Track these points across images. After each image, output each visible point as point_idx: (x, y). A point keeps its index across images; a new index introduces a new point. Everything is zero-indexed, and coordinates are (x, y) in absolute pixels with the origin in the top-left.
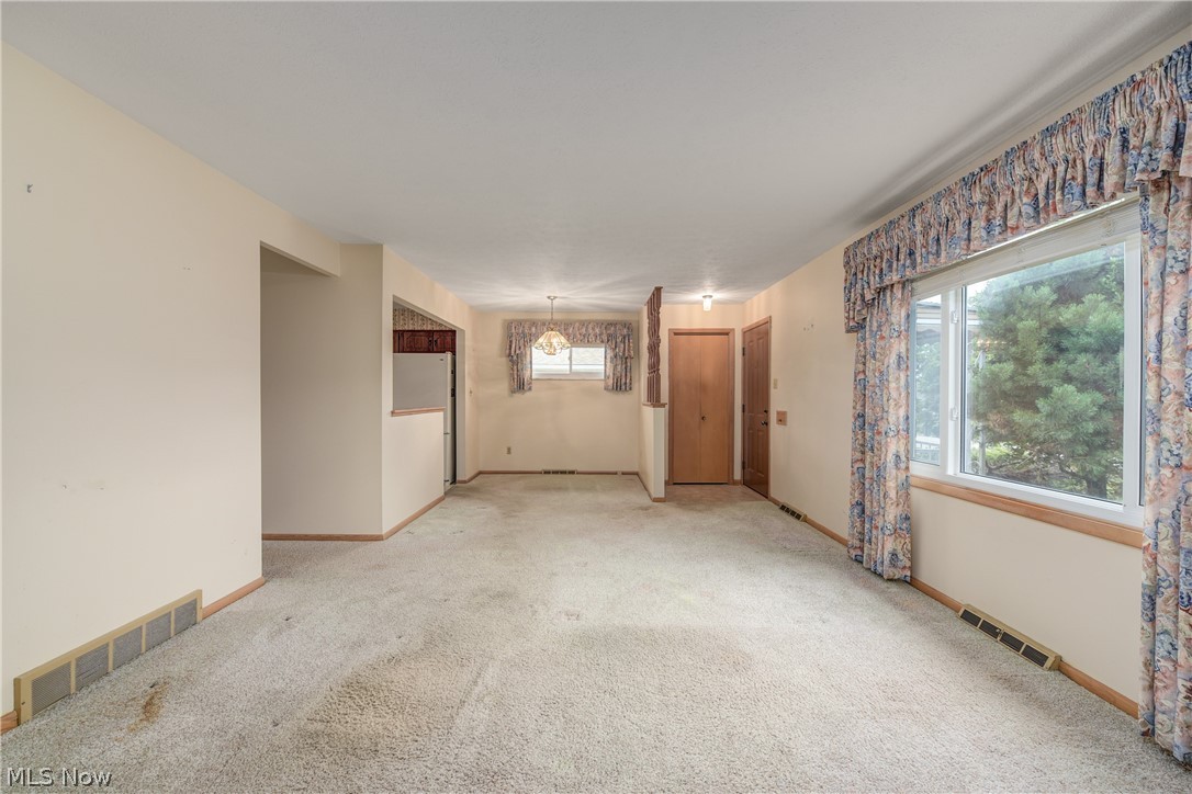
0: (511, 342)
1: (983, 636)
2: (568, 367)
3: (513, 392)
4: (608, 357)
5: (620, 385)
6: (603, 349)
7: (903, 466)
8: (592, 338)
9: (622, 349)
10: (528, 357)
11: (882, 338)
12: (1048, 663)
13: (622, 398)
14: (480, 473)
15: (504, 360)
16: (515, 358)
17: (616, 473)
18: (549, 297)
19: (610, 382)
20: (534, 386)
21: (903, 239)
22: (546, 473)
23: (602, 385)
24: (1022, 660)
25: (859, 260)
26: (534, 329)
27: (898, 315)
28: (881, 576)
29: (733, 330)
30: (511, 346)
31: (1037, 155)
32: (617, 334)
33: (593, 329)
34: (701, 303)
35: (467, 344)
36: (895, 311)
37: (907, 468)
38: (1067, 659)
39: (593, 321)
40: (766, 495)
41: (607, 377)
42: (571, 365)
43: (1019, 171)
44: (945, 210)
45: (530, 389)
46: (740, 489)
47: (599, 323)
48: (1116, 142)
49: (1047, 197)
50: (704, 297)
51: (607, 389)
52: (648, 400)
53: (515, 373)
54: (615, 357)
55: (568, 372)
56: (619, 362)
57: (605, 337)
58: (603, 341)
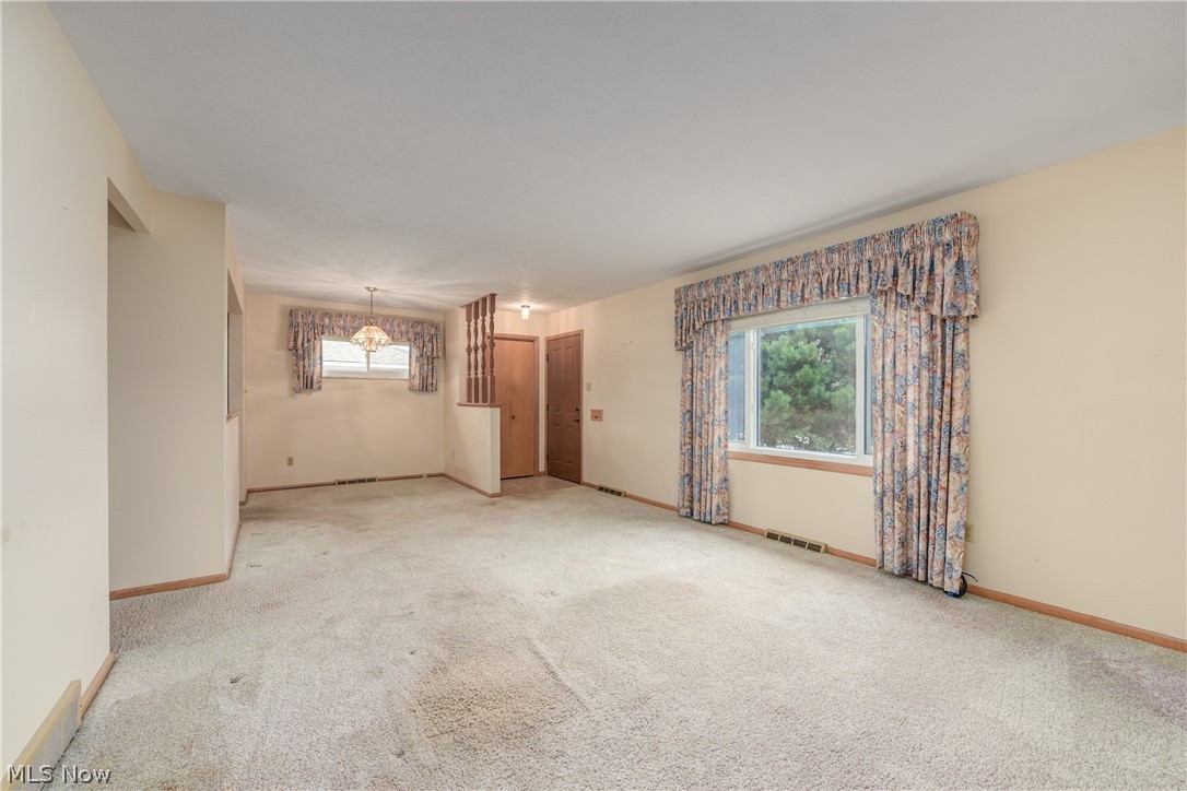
0: (297, 333)
1: (783, 545)
2: (365, 365)
3: (296, 391)
4: (413, 356)
5: (426, 386)
6: (407, 348)
7: (722, 445)
8: (398, 335)
9: (430, 349)
10: (318, 350)
11: (707, 356)
12: (822, 550)
13: (427, 399)
15: (287, 356)
16: (301, 352)
17: (421, 477)
18: (368, 288)
19: (417, 382)
20: (324, 386)
21: (729, 291)
22: (341, 483)
23: (406, 385)
24: (809, 551)
25: (689, 299)
26: (327, 320)
27: (720, 342)
28: (710, 523)
29: (538, 338)
30: (296, 338)
31: (824, 261)
32: (426, 334)
33: (399, 326)
34: (520, 312)
36: (718, 339)
37: (726, 446)
38: (829, 545)
39: (399, 317)
40: (578, 482)
41: (412, 377)
42: (368, 363)
43: (812, 267)
44: (762, 279)
45: (320, 388)
46: (543, 481)
47: (405, 320)
48: (866, 265)
49: (827, 285)
50: (523, 306)
51: (411, 389)
52: (469, 401)
53: (301, 369)
54: (421, 356)
55: (365, 370)
56: (425, 362)
57: (411, 335)
58: (409, 340)
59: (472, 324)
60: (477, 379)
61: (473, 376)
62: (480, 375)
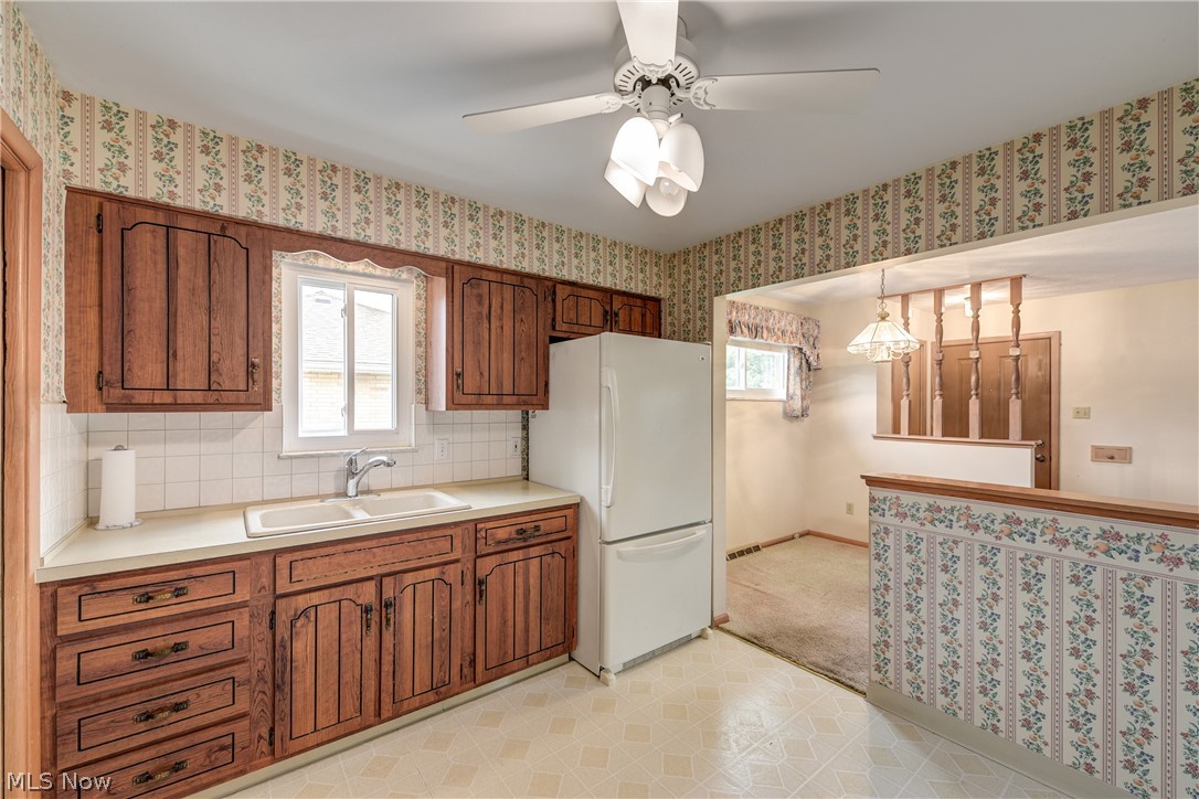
4: (792, 367)
5: (803, 410)
19: (797, 404)
41: (791, 397)
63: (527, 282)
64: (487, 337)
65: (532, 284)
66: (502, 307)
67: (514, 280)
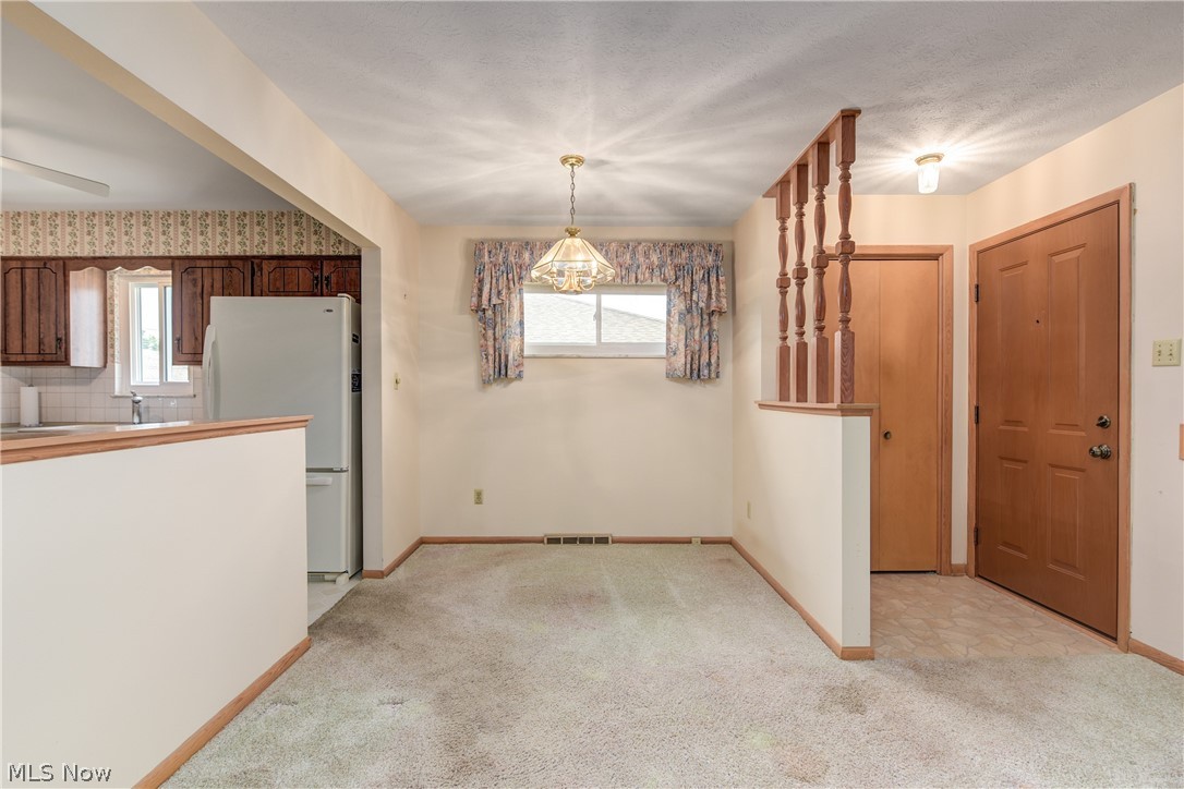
0: (481, 281)
2: (594, 333)
3: (486, 383)
4: (675, 311)
5: (699, 370)
6: (663, 299)
8: (643, 274)
9: (703, 296)
10: (516, 310)
13: (698, 393)
14: (422, 542)
15: (468, 321)
16: (489, 313)
17: (688, 541)
19: (680, 361)
20: (528, 369)
22: (554, 541)
23: (662, 367)
26: (527, 255)
29: (952, 246)
30: (480, 290)
32: (695, 268)
33: (647, 256)
35: (386, 280)
39: (648, 240)
41: (673, 352)
42: (599, 330)
45: (520, 376)
46: (967, 585)
47: (659, 244)
50: (919, 161)
51: (671, 376)
52: (784, 396)
53: (490, 343)
54: (689, 311)
55: (594, 342)
56: (697, 322)
57: (670, 273)
58: (665, 280)
59: (792, 222)
60: (802, 347)
61: (792, 341)
62: (811, 339)
63: (234, 263)
64: (200, 310)
65: (240, 264)
66: (212, 286)
67: (223, 263)
